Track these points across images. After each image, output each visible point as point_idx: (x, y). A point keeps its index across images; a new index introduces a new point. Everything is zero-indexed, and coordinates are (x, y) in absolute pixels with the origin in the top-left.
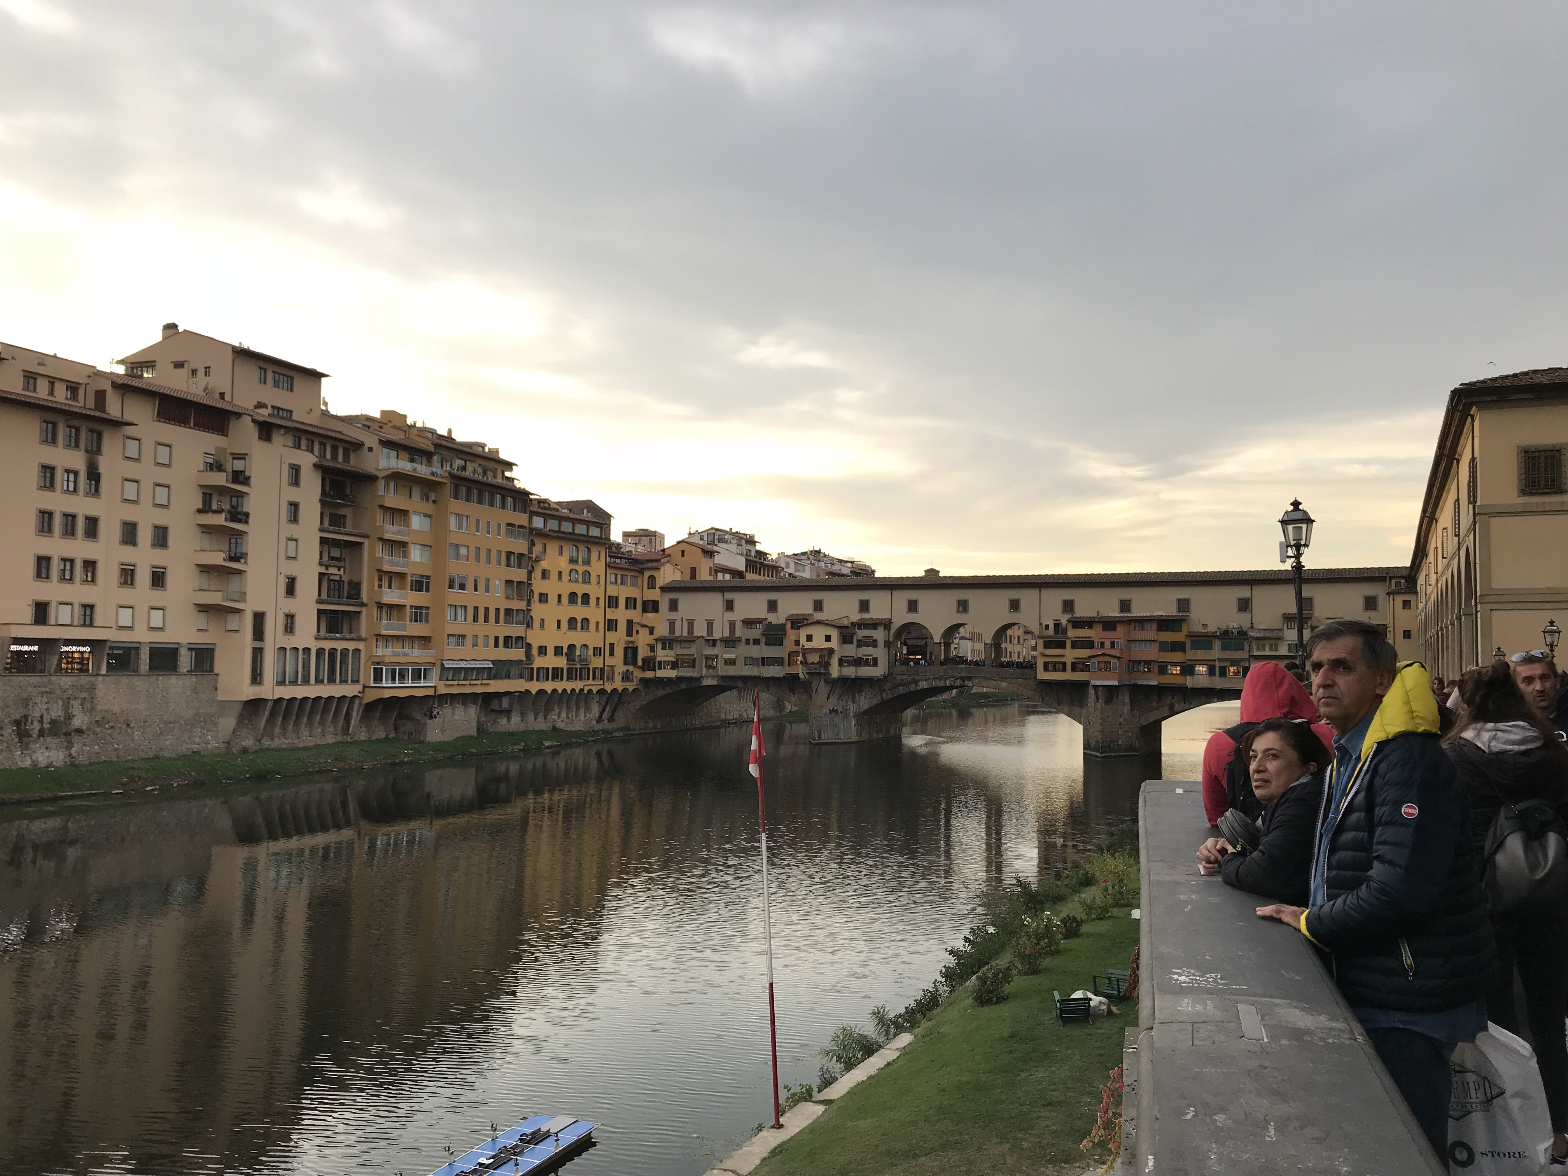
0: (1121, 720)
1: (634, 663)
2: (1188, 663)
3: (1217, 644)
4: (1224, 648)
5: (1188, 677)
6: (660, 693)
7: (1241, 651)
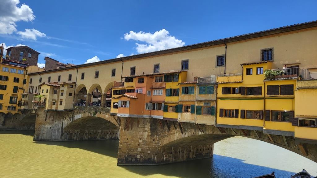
0: (141, 141)
1: (16, 103)
2: (180, 103)
3: (197, 90)
4: (201, 92)
5: (179, 114)
6: (25, 115)
7: (211, 95)
